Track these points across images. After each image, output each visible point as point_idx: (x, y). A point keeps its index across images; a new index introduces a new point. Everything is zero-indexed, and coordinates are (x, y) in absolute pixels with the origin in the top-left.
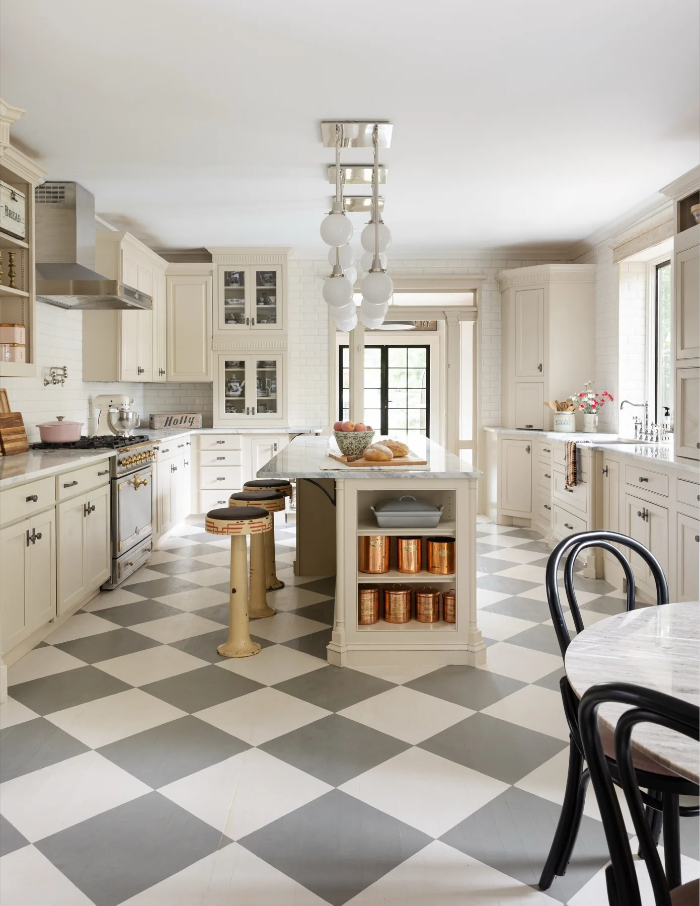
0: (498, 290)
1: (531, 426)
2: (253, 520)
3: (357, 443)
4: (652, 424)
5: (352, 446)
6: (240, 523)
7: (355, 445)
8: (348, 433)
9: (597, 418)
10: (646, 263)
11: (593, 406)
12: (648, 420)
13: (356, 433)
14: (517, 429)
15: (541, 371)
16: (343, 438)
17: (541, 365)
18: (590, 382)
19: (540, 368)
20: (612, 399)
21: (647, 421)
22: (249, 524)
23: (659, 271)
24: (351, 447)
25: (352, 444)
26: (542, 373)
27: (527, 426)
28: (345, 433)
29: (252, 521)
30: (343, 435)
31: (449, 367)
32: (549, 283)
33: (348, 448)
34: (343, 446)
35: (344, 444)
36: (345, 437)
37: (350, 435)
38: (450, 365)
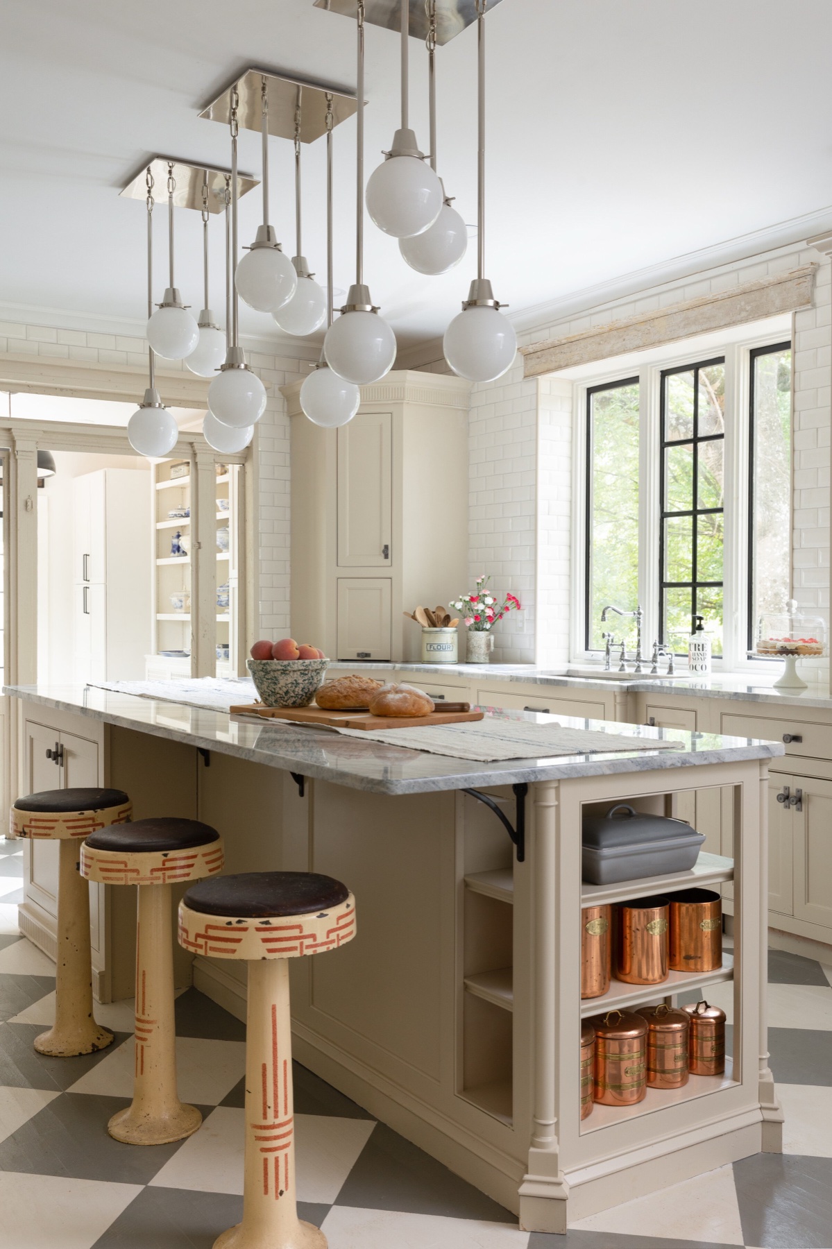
0: (286, 410)
1: (368, 655)
2: (272, 920)
3: (307, 681)
4: (655, 645)
5: (297, 689)
6: (235, 925)
7: (301, 686)
8: (291, 662)
9: (492, 638)
10: (572, 383)
11: (489, 617)
12: (641, 638)
13: (307, 662)
14: (339, 660)
15: (386, 557)
16: (279, 673)
17: (386, 547)
18: (483, 577)
19: (386, 552)
20: (518, 606)
21: (639, 641)
22: (258, 929)
23: (591, 396)
24: (294, 691)
25: (298, 684)
26: (388, 562)
27: (359, 655)
28: (286, 662)
29: (267, 923)
30: (280, 668)
31: (200, 548)
32: (402, 403)
33: (287, 693)
34: (277, 690)
35: (279, 686)
36: (284, 672)
37: (295, 668)
38: (202, 545)
